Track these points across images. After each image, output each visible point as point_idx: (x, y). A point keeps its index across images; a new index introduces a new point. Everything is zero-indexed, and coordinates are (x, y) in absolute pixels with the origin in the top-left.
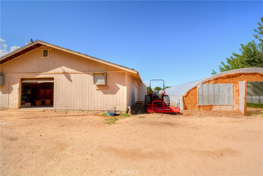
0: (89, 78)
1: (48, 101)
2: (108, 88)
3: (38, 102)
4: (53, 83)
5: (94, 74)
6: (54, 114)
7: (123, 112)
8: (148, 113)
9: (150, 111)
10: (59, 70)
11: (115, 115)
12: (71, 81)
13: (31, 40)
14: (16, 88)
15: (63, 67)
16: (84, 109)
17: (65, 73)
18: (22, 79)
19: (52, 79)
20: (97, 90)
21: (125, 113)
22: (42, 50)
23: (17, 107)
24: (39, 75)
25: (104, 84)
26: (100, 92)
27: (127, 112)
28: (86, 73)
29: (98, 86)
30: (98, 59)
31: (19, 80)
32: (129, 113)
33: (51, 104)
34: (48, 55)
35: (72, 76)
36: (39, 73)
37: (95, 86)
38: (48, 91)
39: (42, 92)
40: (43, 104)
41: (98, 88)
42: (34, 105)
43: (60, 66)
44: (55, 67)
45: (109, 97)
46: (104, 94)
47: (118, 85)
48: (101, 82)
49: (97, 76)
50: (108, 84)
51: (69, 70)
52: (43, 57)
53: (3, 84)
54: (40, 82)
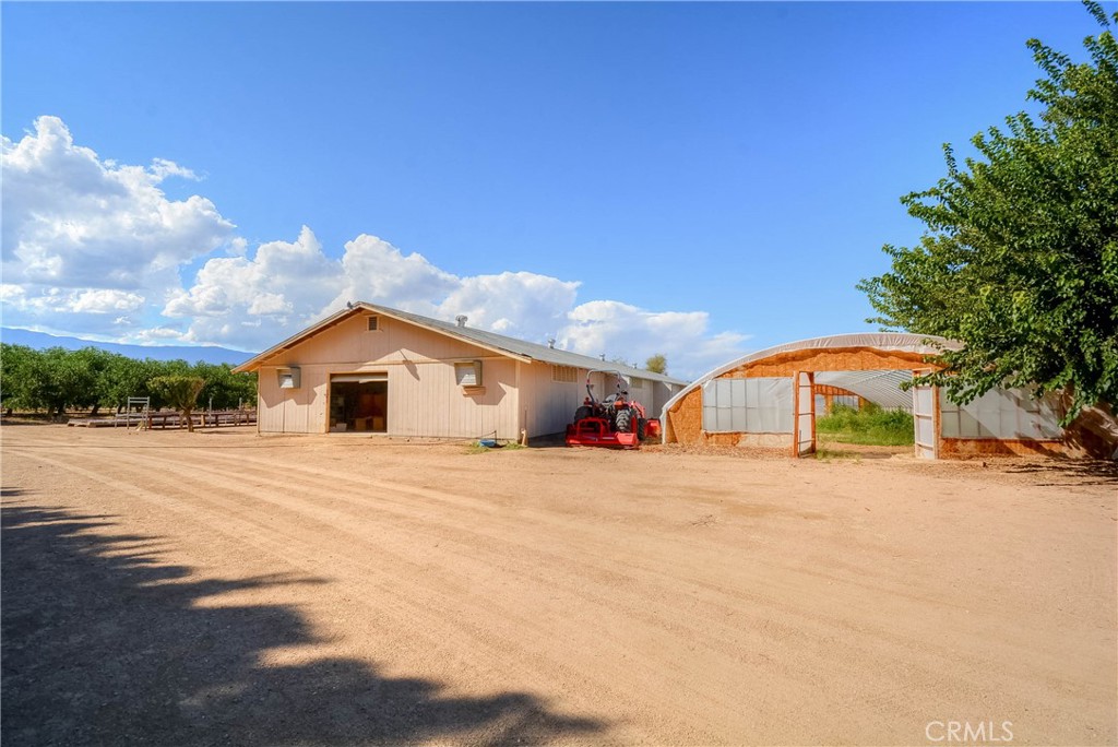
0: (448, 370)
1: (377, 421)
2: (484, 393)
3: (359, 422)
4: (386, 382)
5: (456, 364)
6: (385, 441)
7: (512, 442)
8: (569, 445)
9: (571, 441)
10: (397, 356)
11: (496, 446)
12: (418, 379)
13: (349, 304)
14: (322, 392)
15: (404, 350)
16: (440, 435)
17: (406, 362)
18: (332, 376)
19: (385, 374)
20: (465, 395)
21: (517, 443)
22: (367, 317)
23: (324, 431)
24: (361, 366)
25: (476, 384)
26: (470, 399)
27: (520, 442)
28: (444, 363)
29: (466, 387)
30: (461, 336)
31: (327, 377)
32: (523, 444)
33: (384, 428)
34: (378, 327)
35: (420, 369)
36: (361, 362)
37: (460, 387)
38: (377, 398)
39: (366, 399)
40: (369, 427)
41: (466, 393)
42: (351, 428)
43: (398, 349)
44: (390, 351)
45: (487, 410)
46: (478, 404)
47: (502, 385)
48: (470, 379)
49: (462, 368)
50: (484, 385)
51: (413, 356)
52: (368, 331)
53: (298, 385)
54: (363, 380)
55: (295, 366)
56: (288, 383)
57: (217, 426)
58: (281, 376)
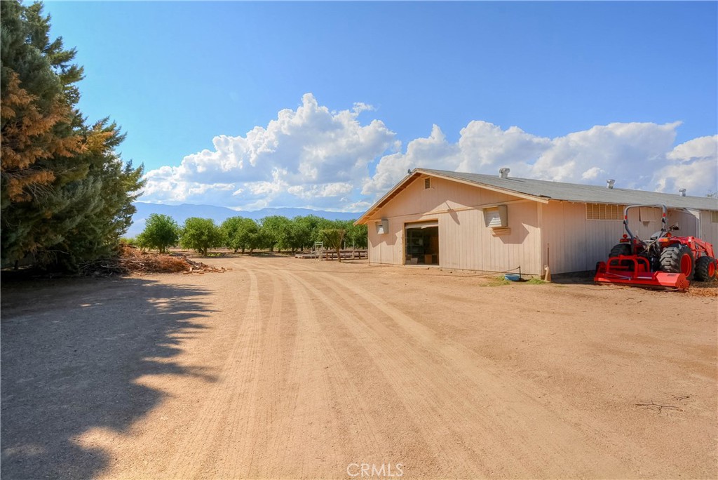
0: (478, 214)
2: (510, 233)
4: (437, 227)
5: (485, 210)
6: (436, 272)
7: (535, 277)
8: (599, 284)
9: (600, 279)
10: (443, 207)
11: (521, 280)
12: (459, 223)
13: (409, 171)
14: (400, 235)
15: (448, 202)
17: (450, 211)
18: (406, 224)
19: (436, 221)
20: (494, 236)
21: (539, 278)
22: (424, 179)
23: (402, 263)
24: (421, 216)
25: (501, 226)
26: (498, 239)
27: (543, 277)
28: (477, 209)
29: (495, 229)
30: (486, 185)
31: (403, 225)
32: (545, 280)
33: (435, 261)
34: (431, 186)
35: (460, 215)
36: (421, 214)
37: (490, 229)
41: (494, 234)
43: (445, 201)
44: (439, 204)
45: (514, 248)
46: (504, 243)
47: (526, 226)
48: (497, 222)
49: (489, 212)
50: (509, 226)
51: (455, 206)
52: (425, 190)
53: (387, 232)
54: (424, 226)
55: (384, 219)
56: (381, 231)
58: (378, 226)
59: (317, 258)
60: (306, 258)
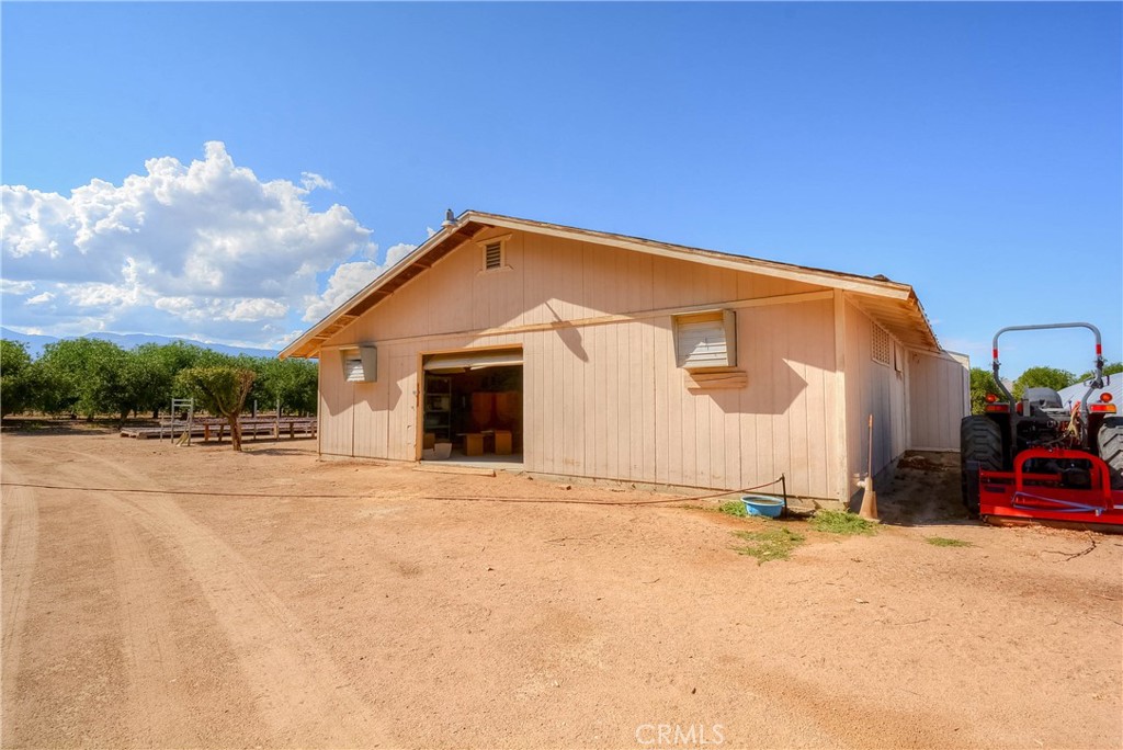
0: (656, 338)
1: (503, 438)
2: (744, 384)
3: (473, 441)
4: (519, 369)
5: (677, 320)
7: (829, 506)
8: (994, 522)
9: (999, 510)
10: (540, 314)
11: (786, 515)
12: (584, 358)
13: (450, 216)
14: (410, 387)
15: (554, 302)
16: (636, 476)
17: (561, 326)
18: (426, 359)
19: (518, 351)
20: (693, 391)
21: (842, 509)
22: (482, 245)
23: (413, 458)
24: (474, 338)
25: (726, 363)
26: (705, 400)
27: (854, 505)
28: (642, 320)
29: (695, 373)
30: (691, 250)
31: (416, 362)
32: (864, 513)
33: (515, 451)
34: (502, 262)
35: (588, 337)
36: (474, 331)
37: (682, 373)
38: (502, 398)
39: (482, 400)
40: (489, 451)
41: (696, 385)
42: (460, 451)
43: (542, 300)
44: (526, 305)
45: (753, 426)
46: (727, 410)
47: (797, 367)
48: (713, 353)
50: (742, 365)
51: (572, 312)
52: (485, 271)
53: (372, 377)
54: (479, 364)
55: (368, 344)
56: (357, 374)
57: (292, 439)
58: (348, 361)
59: (177, 436)
60: (150, 437)
